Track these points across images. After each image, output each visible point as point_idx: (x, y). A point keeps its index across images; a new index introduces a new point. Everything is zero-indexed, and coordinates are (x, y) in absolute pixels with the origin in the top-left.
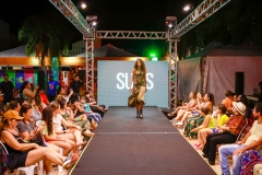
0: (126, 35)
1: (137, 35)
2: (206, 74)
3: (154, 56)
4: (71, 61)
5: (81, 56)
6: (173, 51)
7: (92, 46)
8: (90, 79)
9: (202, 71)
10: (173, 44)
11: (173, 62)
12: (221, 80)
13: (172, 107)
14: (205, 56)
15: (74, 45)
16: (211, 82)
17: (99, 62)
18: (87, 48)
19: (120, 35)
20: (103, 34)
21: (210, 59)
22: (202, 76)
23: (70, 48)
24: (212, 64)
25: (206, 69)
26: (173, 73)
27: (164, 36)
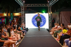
2: (61, 17)
3: (44, 12)
4: (17, 14)
6: (50, 10)
7: (24, 9)
8: (23, 20)
9: (59, 16)
10: (50, 8)
11: (50, 14)
12: (66, 19)
13: (50, 28)
14: (60, 12)
15: (18, 9)
16: (63, 20)
17: (26, 14)
18: (22, 10)
19: (33, 5)
20: (27, 5)
21: (62, 12)
24: (63, 14)
26: (50, 17)
27: (47, 5)
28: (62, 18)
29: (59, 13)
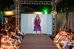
0: (33, 2)
1: (38, 3)
2: (69, 20)
3: (46, 11)
4: (9, 13)
5: (14, 11)
6: (54, 10)
7: (19, 7)
8: (17, 22)
9: (67, 18)
10: (54, 7)
13: (54, 34)
14: (68, 12)
15: (10, 6)
17: (22, 14)
18: (16, 8)
19: (31, 3)
20: (23, 2)
21: (71, 13)
22: (67, 21)
23: (9, 7)
24: (71, 15)
25: (69, 18)
26: (54, 19)
27: (50, 3)
28: (71, 21)
29: (67, 14)
